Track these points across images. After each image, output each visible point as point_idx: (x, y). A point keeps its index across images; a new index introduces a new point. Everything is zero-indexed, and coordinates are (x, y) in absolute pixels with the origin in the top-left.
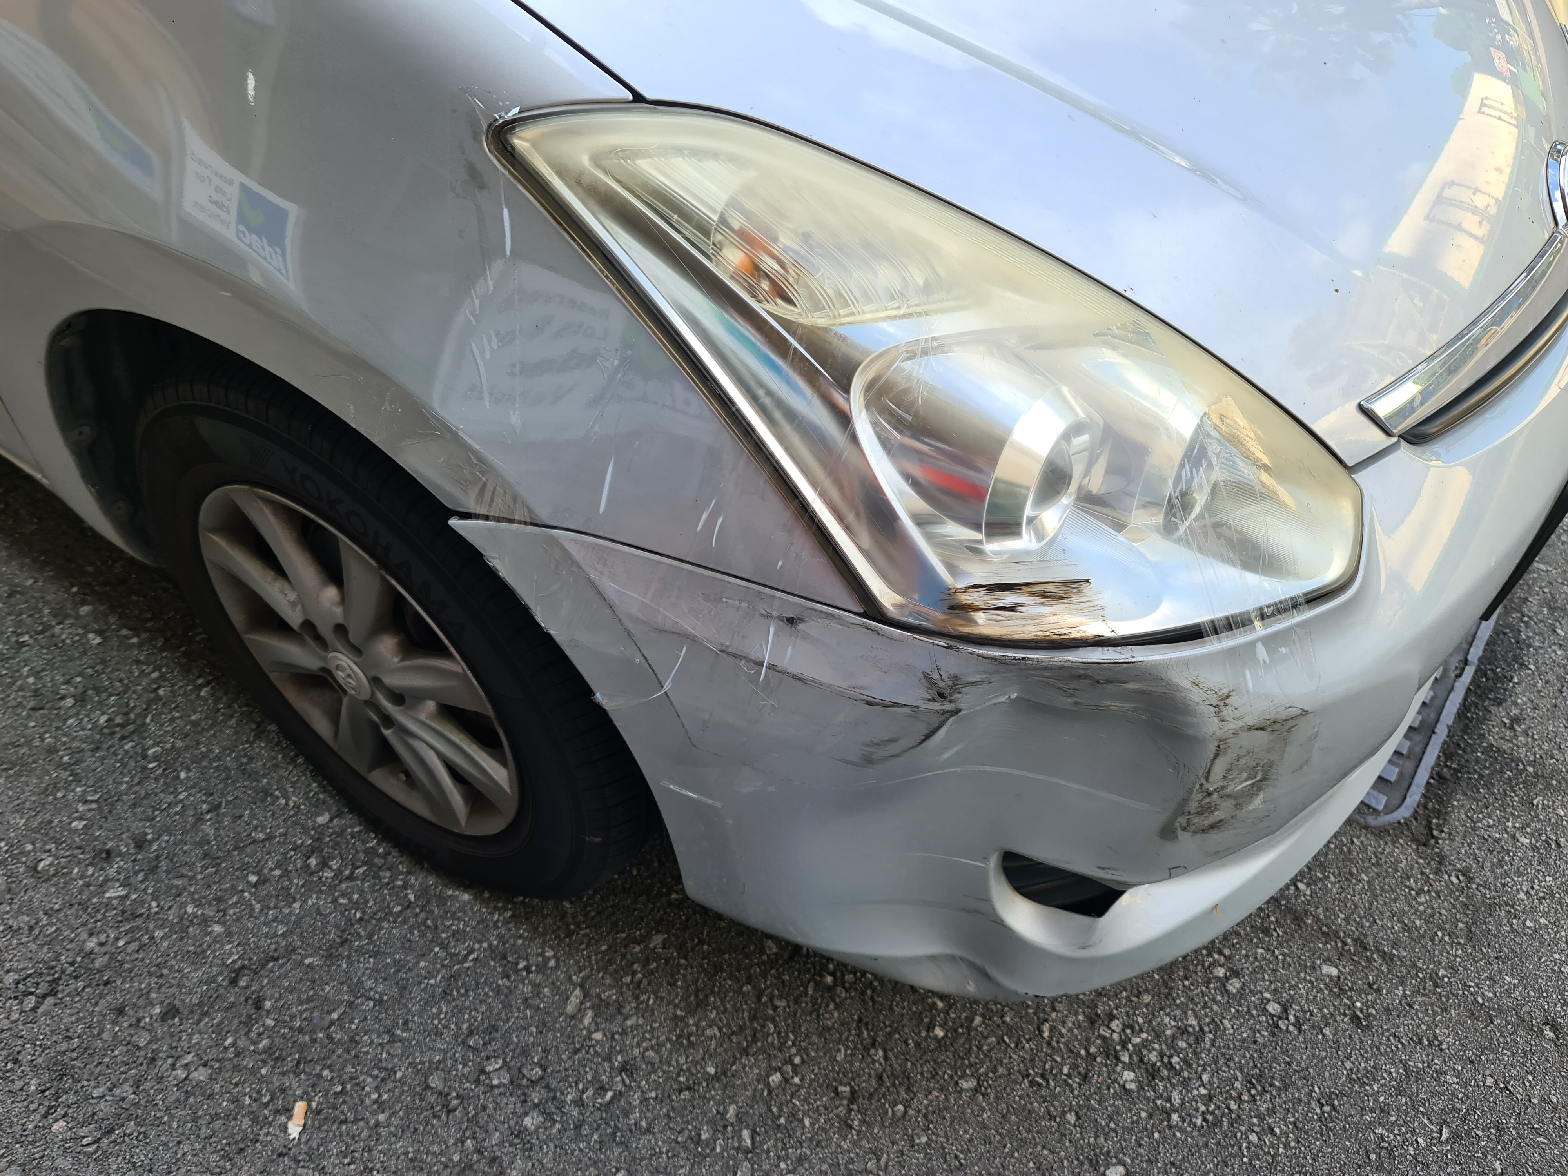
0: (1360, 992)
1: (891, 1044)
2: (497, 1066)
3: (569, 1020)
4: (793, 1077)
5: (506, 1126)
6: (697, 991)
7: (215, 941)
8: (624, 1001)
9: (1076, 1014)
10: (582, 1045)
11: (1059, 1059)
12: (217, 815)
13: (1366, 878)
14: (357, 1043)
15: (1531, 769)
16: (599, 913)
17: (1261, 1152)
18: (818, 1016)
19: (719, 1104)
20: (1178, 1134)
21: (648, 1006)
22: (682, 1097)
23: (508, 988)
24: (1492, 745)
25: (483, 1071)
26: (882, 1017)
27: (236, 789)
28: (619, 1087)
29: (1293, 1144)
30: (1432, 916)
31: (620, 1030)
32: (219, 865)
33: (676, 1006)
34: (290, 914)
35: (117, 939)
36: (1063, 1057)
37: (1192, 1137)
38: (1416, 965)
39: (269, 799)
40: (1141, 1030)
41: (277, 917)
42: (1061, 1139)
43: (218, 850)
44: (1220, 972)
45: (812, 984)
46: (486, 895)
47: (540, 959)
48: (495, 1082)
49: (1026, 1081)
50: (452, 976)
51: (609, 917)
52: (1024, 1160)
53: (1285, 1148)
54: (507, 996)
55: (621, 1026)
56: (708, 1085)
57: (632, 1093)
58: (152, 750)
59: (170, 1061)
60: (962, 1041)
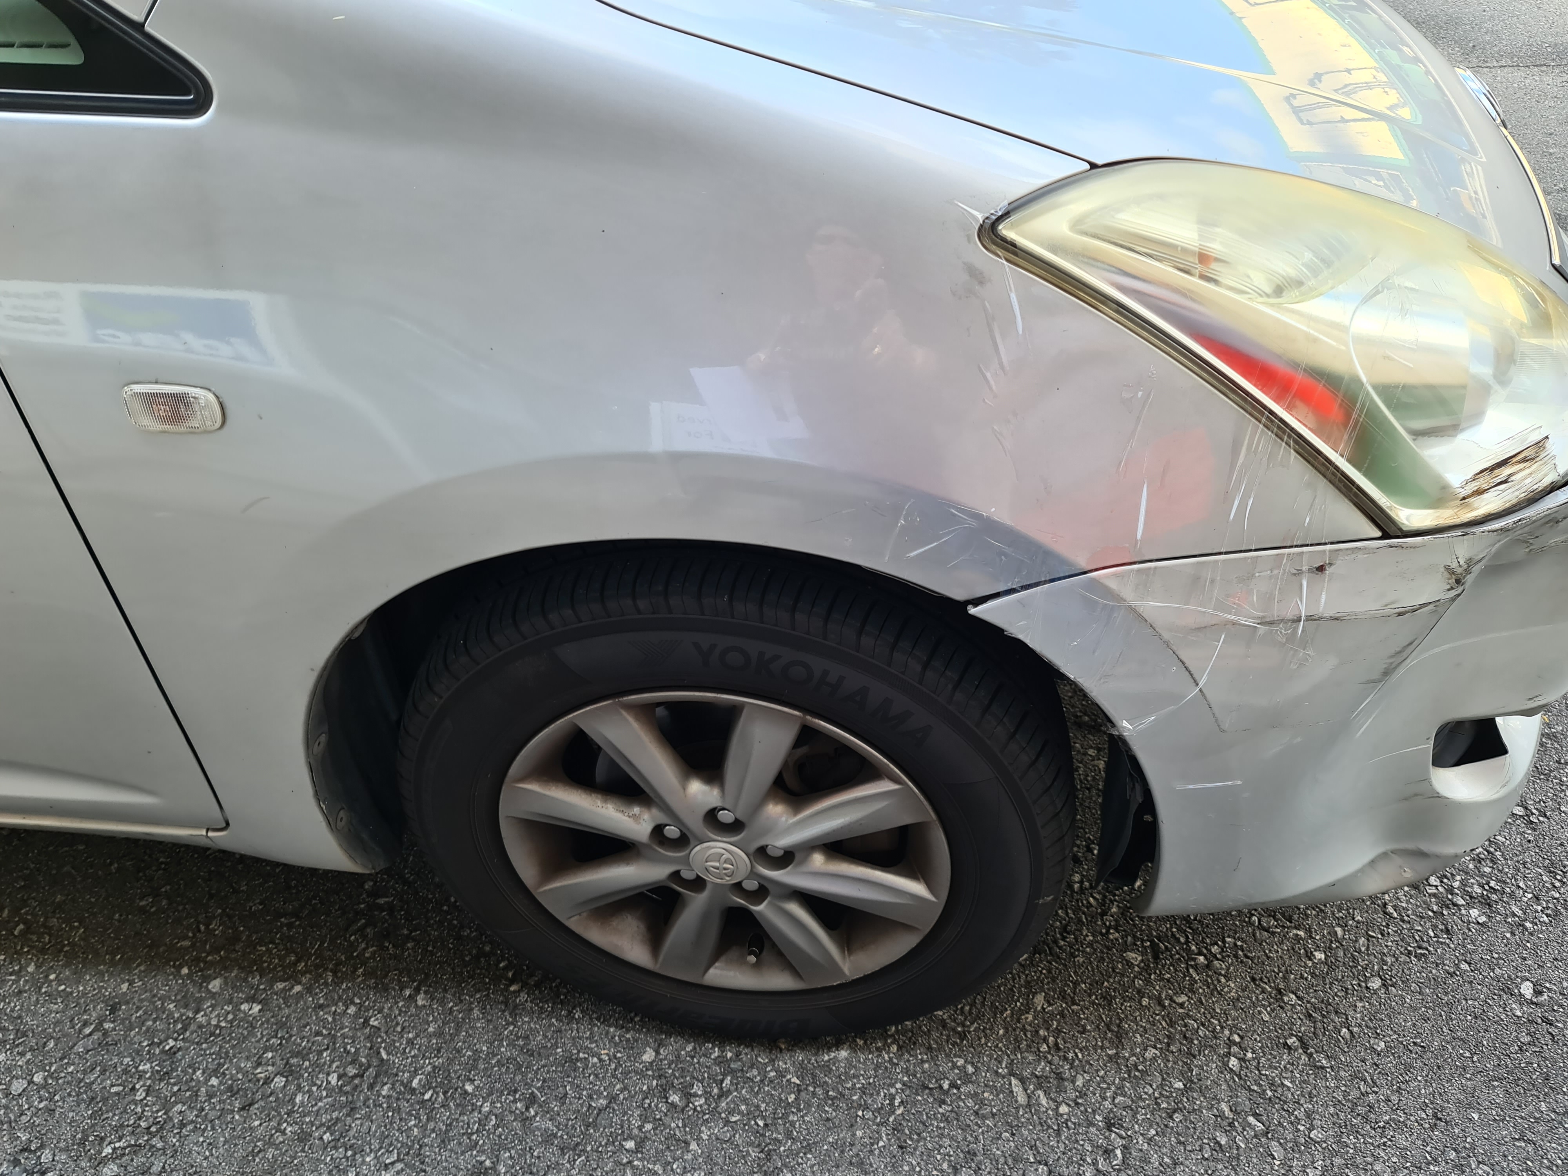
3: (1028, 1110)
4: (1245, 1055)
6: (1108, 1026)
8: (1057, 1068)
10: (1058, 1124)
11: (1419, 928)
12: (540, 1106)
16: (972, 1005)
18: (1220, 994)
19: (1210, 1108)
20: (1541, 936)
22: (1177, 1120)
23: (952, 1111)
27: (536, 1073)
28: (1122, 1142)
31: (1077, 1094)
32: (584, 1151)
33: (1103, 1048)
34: (695, 1157)
36: (1421, 925)
37: (1551, 933)
40: (1453, 875)
42: (1472, 987)
43: (571, 1137)
45: (1191, 970)
46: (860, 1042)
47: (956, 1071)
50: (894, 1129)
51: (983, 1004)
55: (1076, 1090)
57: (1135, 1141)
60: (1341, 953)
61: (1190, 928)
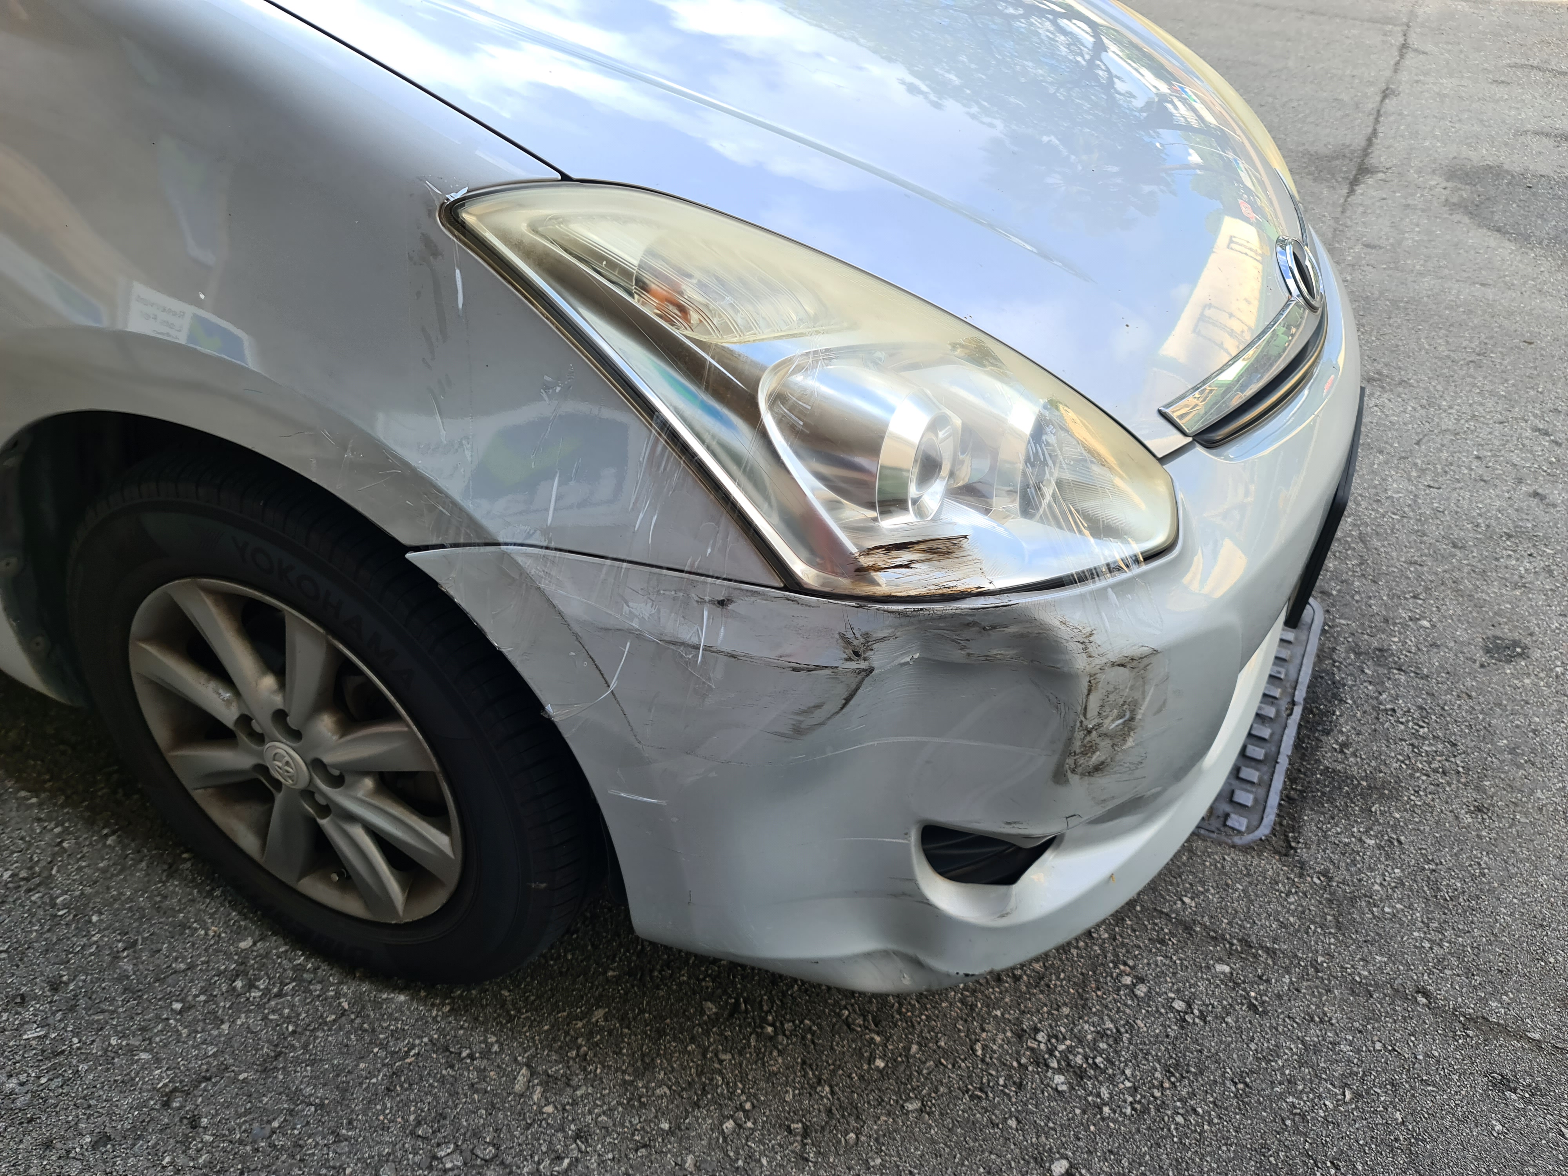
0: (1252, 983)
1: (836, 1080)
2: (449, 1151)
3: (518, 1099)
4: (745, 1122)
6: (643, 1055)
7: (143, 1068)
8: (571, 1074)
9: (1004, 1032)
10: (534, 1120)
11: (994, 1073)
12: (134, 952)
13: (1240, 887)
14: (301, 1147)
15: (1364, 783)
16: (538, 997)
17: (1189, 1131)
18: (763, 1064)
19: (675, 1156)
20: (1111, 1125)
21: (596, 1075)
22: (639, 1154)
23: (453, 1076)
24: (1328, 768)
25: (435, 1157)
26: (824, 1058)
27: (151, 926)
28: (575, 1153)
29: (1216, 1121)
30: (1303, 912)
31: (570, 1101)
32: (140, 997)
33: (624, 1072)
34: (219, 1035)
35: (39, 1077)
36: (997, 1071)
37: (1125, 1126)
38: (1296, 956)
39: (187, 931)
40: (1065, 1038)
41: (206, 1040)
42: (1005, 1143)
43: (139, 983)
44: (1128, 980)
45: (753, 1036)
46: (423, 994)
47: (483, 1046)
48: (449, 1165)
49: (966, 1096)
50: (394, 1073)
51: (548, 1000)
52: (974, 1167)
53: (1209, 1125)
54: (452, 1085)
55: (571, 1097)
56: (663, 1140)
57: (588, 1158)
58: (61, 899)
60: (902, 1068)
61: (781, 1001)
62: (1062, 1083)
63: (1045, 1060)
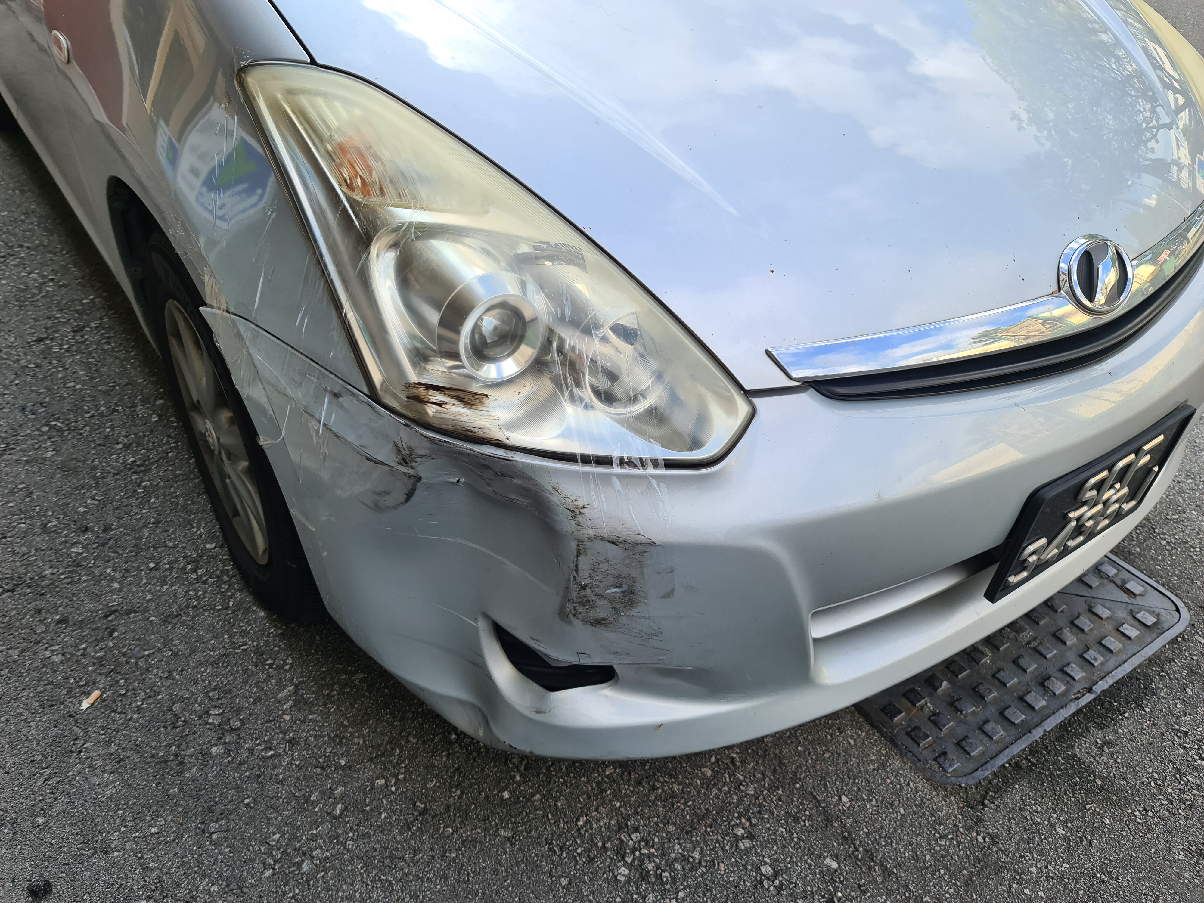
0: (847, 887)
2: (217, 713)
3: (276, 702)
5: (200, 747)
7: (111, 592)
8: (316, 704)
9: (611, 819)
11: (579, 842)
14: (149, 672)
15: (1099, 782)
19: (334, 783)
21: (329, 711)
22: (315, 771)
23: (253, 672)
25: (207, 713)
30: (944, 857)
31: (302, 719)
33: (347, 718)
34: (159, 591)
35: (62, 574)
36: (583, 842)
38: (907, 886)
40: (653, 847)
41: (151, 590)
42: (548, 892)
43: (144, 544)
44: (740, 832)
45: (440, 735)
46: (274, 617)
47: (282, 662)
48: (210, 721)
50: (225, 654)
54: (248, 676)
55: (305, 717)
56: (335, 770)
57: (285, 757)
58: (146, 483)
59: (46, 645)
62: (623, 875)
63: (625, 853)
